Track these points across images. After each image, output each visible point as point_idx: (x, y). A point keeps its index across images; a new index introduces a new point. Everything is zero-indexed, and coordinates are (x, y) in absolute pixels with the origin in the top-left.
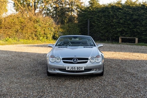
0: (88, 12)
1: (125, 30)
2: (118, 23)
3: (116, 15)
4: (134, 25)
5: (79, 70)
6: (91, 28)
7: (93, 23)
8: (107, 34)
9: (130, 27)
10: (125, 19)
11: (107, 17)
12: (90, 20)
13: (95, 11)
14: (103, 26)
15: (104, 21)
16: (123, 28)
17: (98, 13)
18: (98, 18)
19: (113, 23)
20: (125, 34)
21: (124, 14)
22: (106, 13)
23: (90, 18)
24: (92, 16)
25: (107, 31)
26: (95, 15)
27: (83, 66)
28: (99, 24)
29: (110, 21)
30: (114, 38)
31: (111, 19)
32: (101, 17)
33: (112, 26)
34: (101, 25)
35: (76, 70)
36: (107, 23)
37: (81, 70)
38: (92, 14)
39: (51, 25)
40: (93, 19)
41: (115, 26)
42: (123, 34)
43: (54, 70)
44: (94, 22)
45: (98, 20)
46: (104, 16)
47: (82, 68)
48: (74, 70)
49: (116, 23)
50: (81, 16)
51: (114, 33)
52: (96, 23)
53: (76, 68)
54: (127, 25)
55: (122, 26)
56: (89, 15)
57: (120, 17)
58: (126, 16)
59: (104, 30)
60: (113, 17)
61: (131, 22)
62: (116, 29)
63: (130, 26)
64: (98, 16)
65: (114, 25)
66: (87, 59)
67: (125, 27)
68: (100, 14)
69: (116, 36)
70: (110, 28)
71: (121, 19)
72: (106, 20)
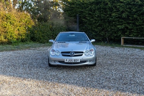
0: (77, 5)
1: (129, 27)
2: (119, 17)
3: (116, 7)
4: (142, 20)
5: (75, 62)
6: (81, 25)
7: (83, 19)
8: (102, 33)
9: (137, 24)
10: (128, 12)
11: (102, 11)
12: (79, 15)
13: (86, 4)
14: (97, 23)
15: (98, 16)
16: (126, 25)
17: (90, 5)
18: (90, 12)
19: (112, 17)
20: (128, 33)
21: (127, 5)
22: (102, 5)
23: (79, 12)
24: (82, 10)
25: (103, 29)
26: (86, 8)
27: (79, 58)
28: (91, 20)
29: (108, 15)
30: (112, 38)
31: (109, 13)
32: (95, 10)
33: (109, 22)
34: (94, 21)
35: (73, 62)
36: (102, 18)
37: (77, 62)
38: (83, 7)
39: (28, 22)
40: (84, 14)
41: (114, 23)
42: (126, 33)
43: (55, 62)
44: (85, 18)
45: (90, 14)
46: (98, 9)
47: (78, 60)
48: (71, 62)
49: (117, 18)
50: (68, 11)
51: (113, 32)
52: (88, 18)
53: (73, 60)
54: (132, 20)
55: (125, 22)
56: (78, 8)
57: (122, 10)
58: (130, 8)
59: (98, 28)
60: (111, 10)
61: (139, 16)
62: (116, 26)
63: (137, 22)
64: (91, 10)
65: (114, 21)
66: (83, 52)
67: (129, 23)
68: (93, 7)
69: (115, 35)
70: (107, 24)
71: (123, 12)
72: (102, 15)
